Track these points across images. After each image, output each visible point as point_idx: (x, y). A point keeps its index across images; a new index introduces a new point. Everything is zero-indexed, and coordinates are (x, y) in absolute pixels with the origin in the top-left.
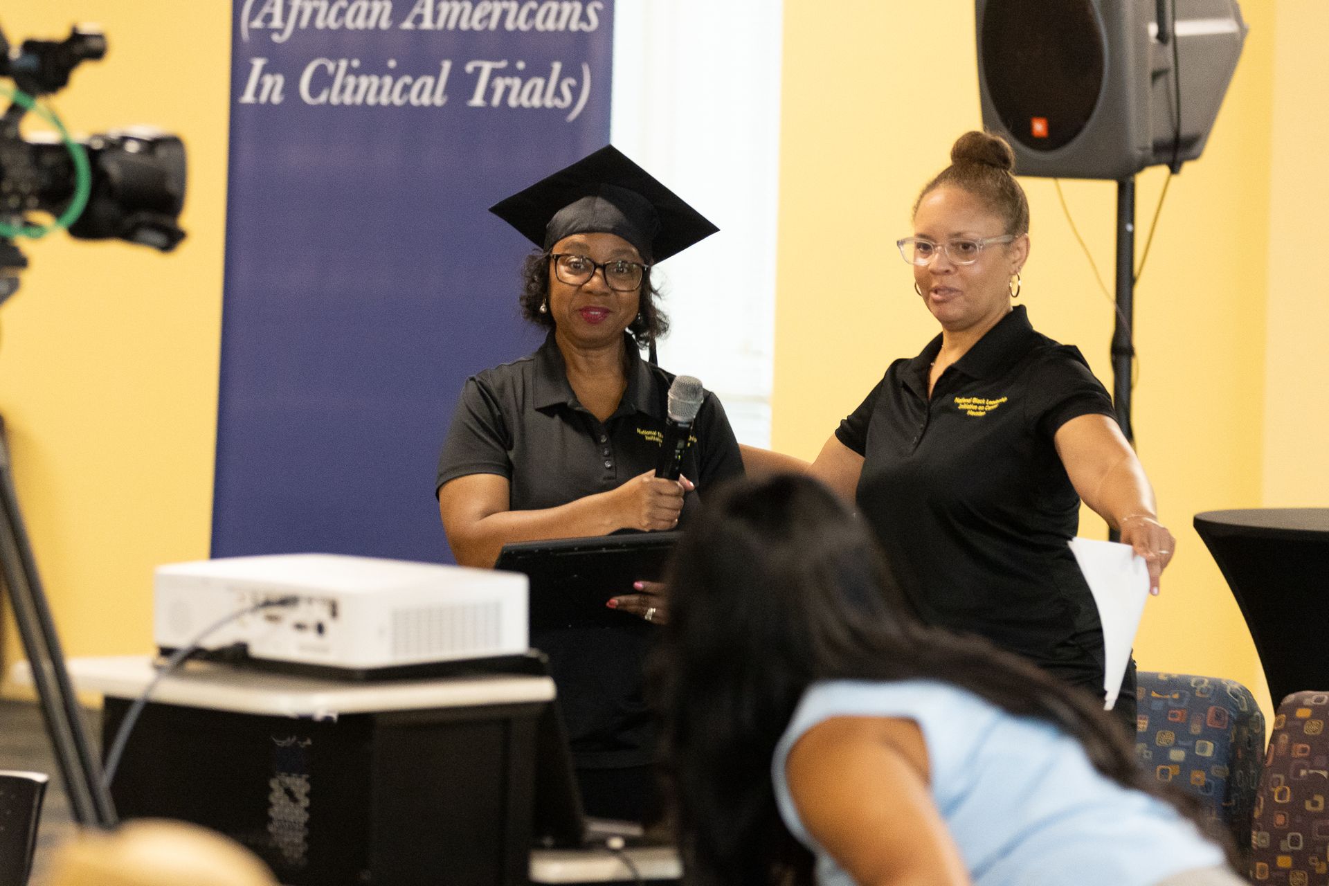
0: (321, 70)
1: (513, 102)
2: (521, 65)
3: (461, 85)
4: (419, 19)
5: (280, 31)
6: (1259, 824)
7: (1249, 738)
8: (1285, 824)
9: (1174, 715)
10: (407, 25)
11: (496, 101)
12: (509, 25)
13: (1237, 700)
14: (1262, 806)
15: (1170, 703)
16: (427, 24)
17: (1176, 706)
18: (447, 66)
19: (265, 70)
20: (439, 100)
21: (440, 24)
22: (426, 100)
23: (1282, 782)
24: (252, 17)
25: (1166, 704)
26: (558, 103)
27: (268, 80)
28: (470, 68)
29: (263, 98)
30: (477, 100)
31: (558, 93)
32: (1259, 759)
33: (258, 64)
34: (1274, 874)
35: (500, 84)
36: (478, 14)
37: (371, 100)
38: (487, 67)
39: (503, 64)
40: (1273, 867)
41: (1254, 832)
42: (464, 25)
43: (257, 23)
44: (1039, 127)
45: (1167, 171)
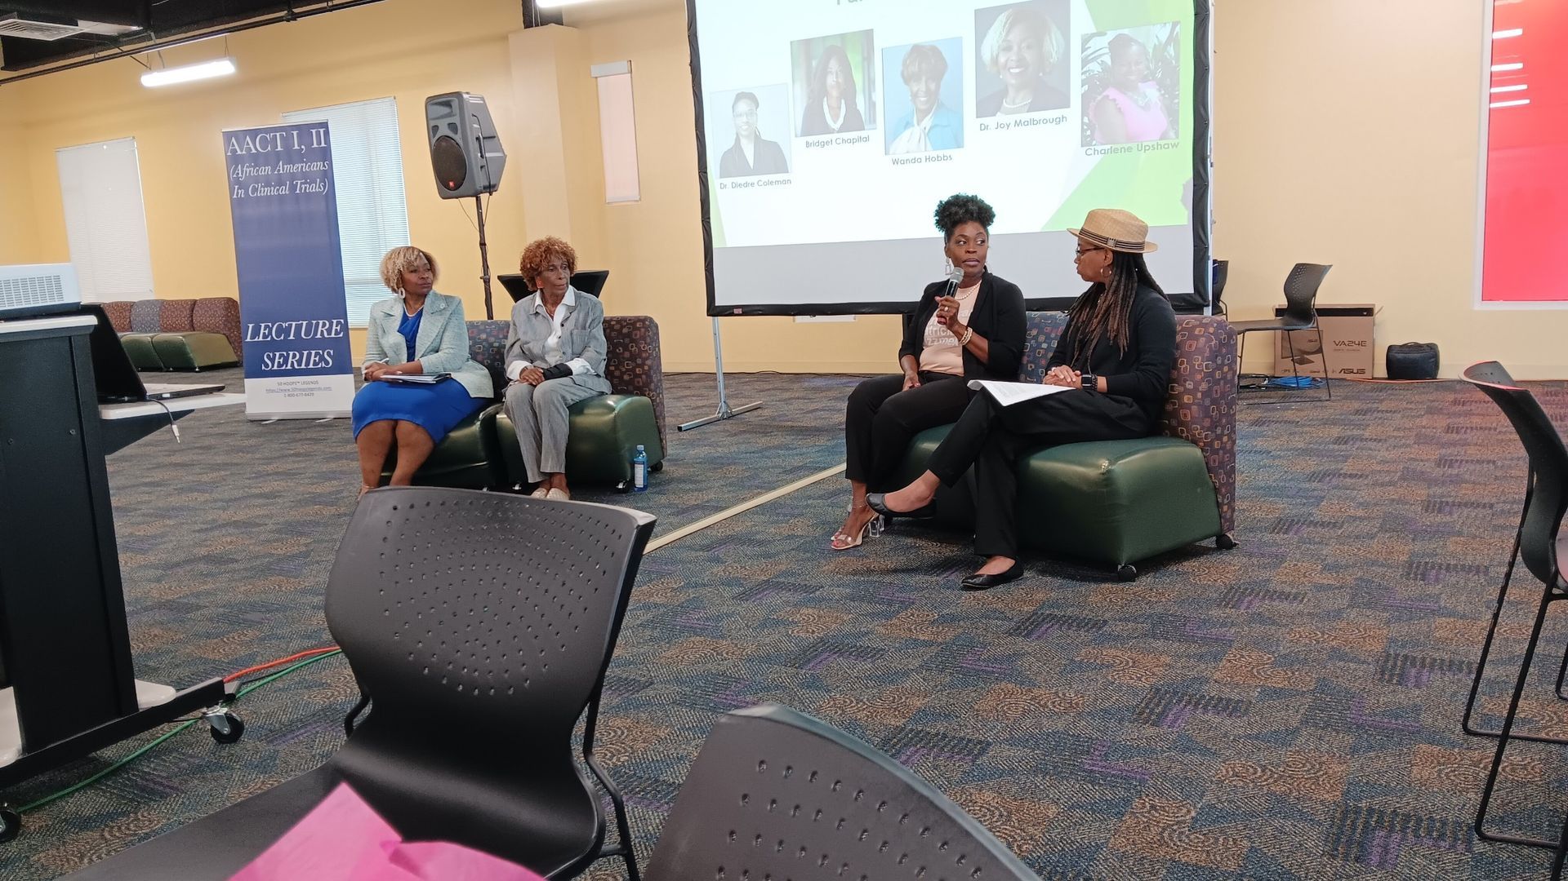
0: (254, 187)
1: (308, 191)
2: (308, 181)
3: (293, 187)
4: (279, 170)
5: (241, 178)
10: (276, 172)
11: (303, 191)
12: (304, 170)
16: (282, 172)
18: (289, 183)
19: (239, 189)
20: (287, 192)
21: (285, 171)
22: (283, 192)
24: (233, 174)
26: (321, 189)
27: (240, 191)
28: (295, 183)
29: (239, 196)
30: (298, 192)
31: (320, 187)
33: (236, 188)
35: (304, 186)
36: (295, 168)
37: (269, 194)
38: (300, 182)
39: (304, 181)
42: (292, 171)
43: (235, 176)
44: (451, 184)
45: (488, 194)
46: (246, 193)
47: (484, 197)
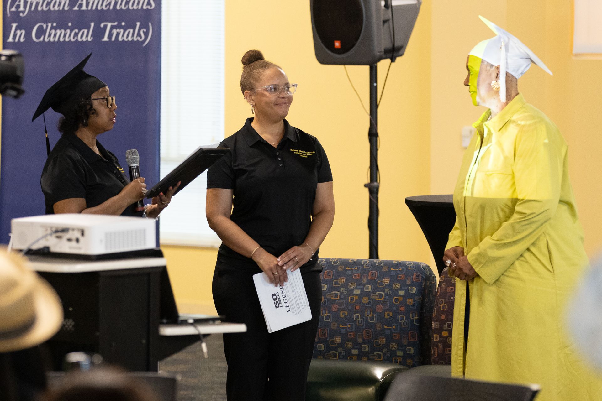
0: (40, 28)
1: (120, 39)
2: (123, 24)
3: (99, 33)
4: (81, 5)
5: (23, 12)
6: (435, 319)
7: (430, 285)
8: (445, 319)
9: (400, 277)
10: (76, 8)
11: (113, 39)
12: (118, 7)
13: (425, 270)
14: (436, 312)
15: (398, 272)
16: (84, 8)
17: (401, 273)
18: (92, 24)
19: (17, 29)
20: (90, 39)
21: (89, 8)
22: (84, 39)
23: (444, 302)
24: (11, 6)
25: (397, 273)
26: (139, 39)
27: (19, 32)
28: (102, 25)
29: (17, 40)
30: (106, 39)
31: (139, 35)
32: (434, 294)
33: (14, 25)
34: (442, 339)
35: (115, 32)
36: (105, 4)
37: (61, 40)
38: (109, 25)
39: (116, 23)
40: (441, 336)
41: (433, 323)
42: (99, 8)
43: (13, 9)
44: (337, 44)
45: (389, 60)
46: (28, 35)
47: (383, 65)
